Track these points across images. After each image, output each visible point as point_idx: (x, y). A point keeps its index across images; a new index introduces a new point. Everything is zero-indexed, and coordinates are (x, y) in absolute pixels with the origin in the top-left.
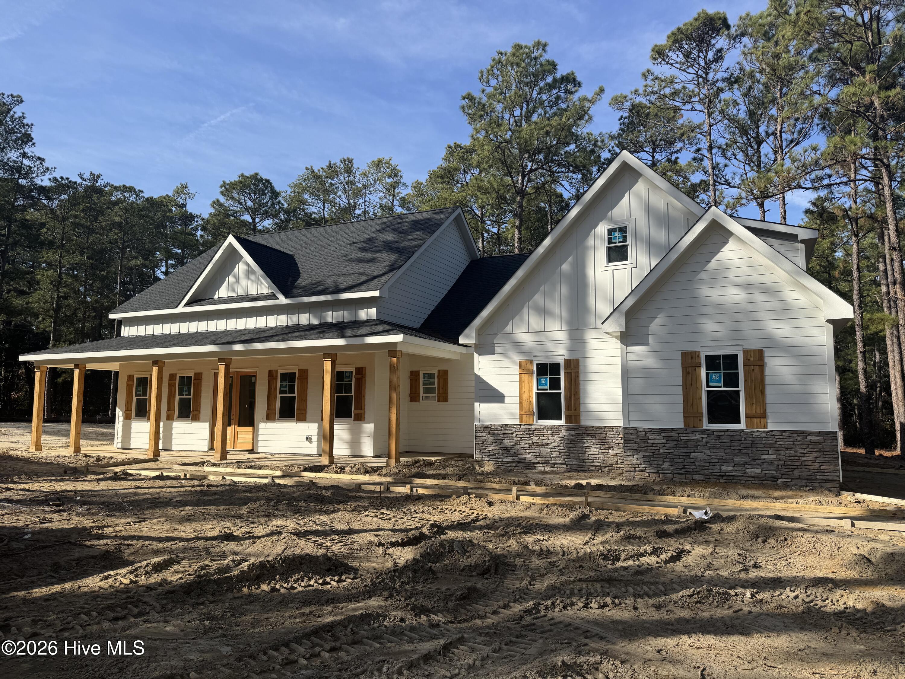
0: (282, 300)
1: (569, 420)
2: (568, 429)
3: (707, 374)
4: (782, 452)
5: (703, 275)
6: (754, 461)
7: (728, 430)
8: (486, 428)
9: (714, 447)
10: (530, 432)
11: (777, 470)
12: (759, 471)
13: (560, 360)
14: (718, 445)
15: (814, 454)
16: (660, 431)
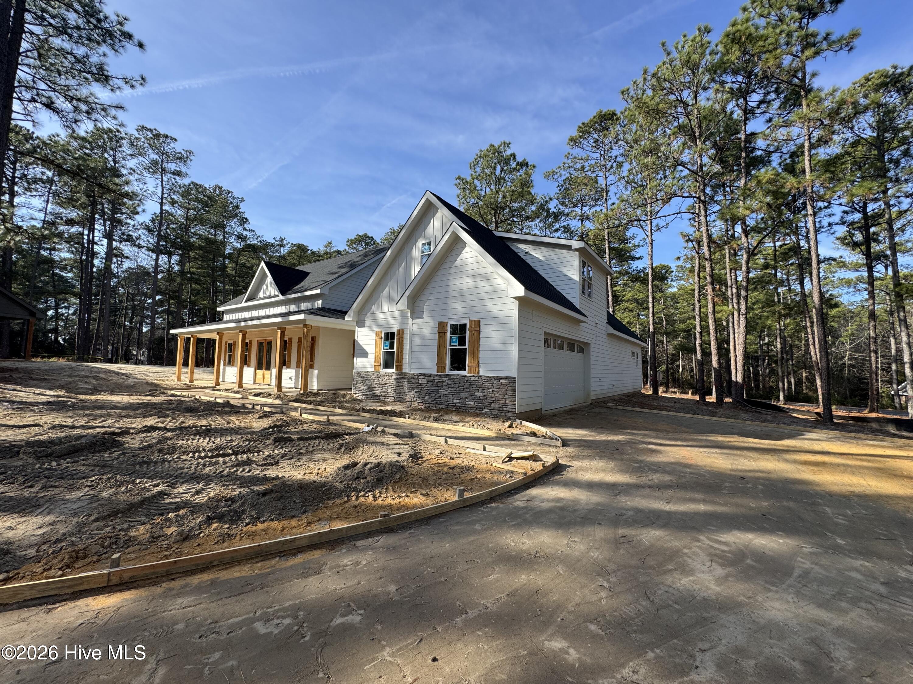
0: (281, 297)
1: (397, 370)
2: (397, 374)
3: (451, 337)
4: (485, 391)
5: (453, 270)
6: (471, 397)
7: (458, 375)
8: (359, 374)
9: (451, 387)
10: (379, 377)
11: (482, 403)
12: (472, 403)
13: (395, 330)
14: (452, 385)
15: (503, 393)
16: (425, 375)
